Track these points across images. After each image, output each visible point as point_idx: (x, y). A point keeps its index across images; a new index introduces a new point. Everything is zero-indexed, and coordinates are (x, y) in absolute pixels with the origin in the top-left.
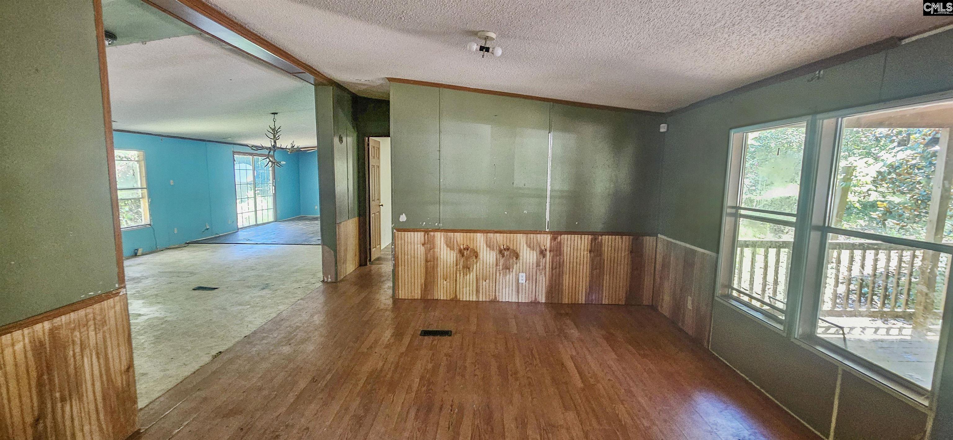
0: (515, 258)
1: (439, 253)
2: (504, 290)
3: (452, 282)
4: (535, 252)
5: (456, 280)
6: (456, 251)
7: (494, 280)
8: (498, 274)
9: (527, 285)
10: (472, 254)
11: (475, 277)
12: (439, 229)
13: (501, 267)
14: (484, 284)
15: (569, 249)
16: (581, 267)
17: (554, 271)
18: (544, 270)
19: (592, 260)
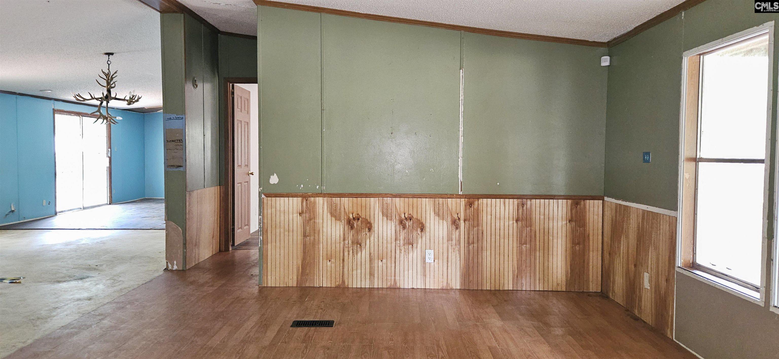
0: (419, 230)
1: (321, 226)
2: (406, 272)
3: (338, 263)
4: (445, 222)
5: (343, 260)
6: (344, 222)
7: (393, 259)
8: (398, 252)
9: (436, 266)
10: (364, 225)
11: (368, 256)
12: (321, 194)
13: (402, 242)
14: (379, 265)
15: (489, 217)
16: (506, 241)
17: (471, 247)
18: (457, 246)
19: (520, 232)
